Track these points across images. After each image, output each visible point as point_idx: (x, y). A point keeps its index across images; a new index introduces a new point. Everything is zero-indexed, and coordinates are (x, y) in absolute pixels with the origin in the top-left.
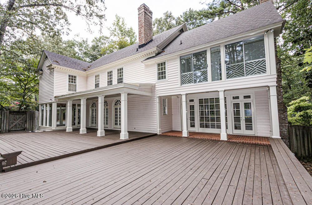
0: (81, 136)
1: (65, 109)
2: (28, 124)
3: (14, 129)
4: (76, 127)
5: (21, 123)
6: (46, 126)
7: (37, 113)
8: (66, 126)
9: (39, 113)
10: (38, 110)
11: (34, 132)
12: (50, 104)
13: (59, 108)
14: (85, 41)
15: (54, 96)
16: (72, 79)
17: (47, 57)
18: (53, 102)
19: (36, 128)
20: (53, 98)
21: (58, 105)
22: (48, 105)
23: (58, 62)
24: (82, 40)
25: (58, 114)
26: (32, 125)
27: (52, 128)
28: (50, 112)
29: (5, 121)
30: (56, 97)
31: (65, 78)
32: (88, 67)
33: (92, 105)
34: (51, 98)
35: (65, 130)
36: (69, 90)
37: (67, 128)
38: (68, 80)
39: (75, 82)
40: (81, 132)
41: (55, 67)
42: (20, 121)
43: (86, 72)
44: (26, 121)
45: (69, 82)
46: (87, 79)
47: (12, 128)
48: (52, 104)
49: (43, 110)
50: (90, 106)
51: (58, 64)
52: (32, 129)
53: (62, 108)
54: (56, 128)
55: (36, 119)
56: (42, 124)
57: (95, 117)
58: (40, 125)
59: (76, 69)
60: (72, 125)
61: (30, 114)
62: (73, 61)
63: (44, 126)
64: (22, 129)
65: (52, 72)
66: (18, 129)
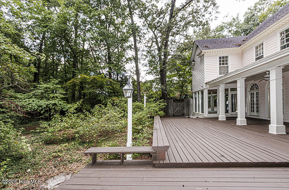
0: (240, 129)
1: (216, 96)
2: (185, 110)
3: (176, 114)
4: (230, 115)
5: (181, 110)
6: (199, 112)
7: (191, 101)
8: (218, 114)
9: (193, 101)
10: (192, 99)
11: (190, 118)
12: (201, 91)
13: (210, 95)
14: (235, 18)
15: (205, 83)
16: (223, 61)
17: (197, 46)
18: (204, 89)
19: (191, 114)
20: (204, 84)
21: (210, 92)
22: (200, 92)
23: (208, 47)
24: (232, 18)
25: (209, 102)
26: (188, 112)
27: (204, 115)
28: (202, 99)
29: (171, 108)
30: (206, 83)
31: (215, 61)
32: (243, 41)
33: (250, 87)
34: (202, 85)
35: (218, 118)
36: (220, 74)
37: (220, 116)
38: (218, 63)
39: (226, 64)
40: (238, 123)
41: (205, 53)
42: (180, 107)
43: (241, 46)
44: (184, 108)
45: (220, 64)
46: (242, 55)
47: (175, 113)
48: (203, 91)
49: (196, 98)
50: (249, 89)
51: (207, 48)
52: (189, 115)
53: (213, 95)
54: (207, 115)
55: (191, 106)
56: (196, 111)
57: (257, 103)
58: (194, 112)
59: (228, 47)
60: (225, 112)
61: (186, 101)
62: (223, 41)
63: (197, 112)
64: (181, 114)
65: (202, 59)
66: (179, 114)
